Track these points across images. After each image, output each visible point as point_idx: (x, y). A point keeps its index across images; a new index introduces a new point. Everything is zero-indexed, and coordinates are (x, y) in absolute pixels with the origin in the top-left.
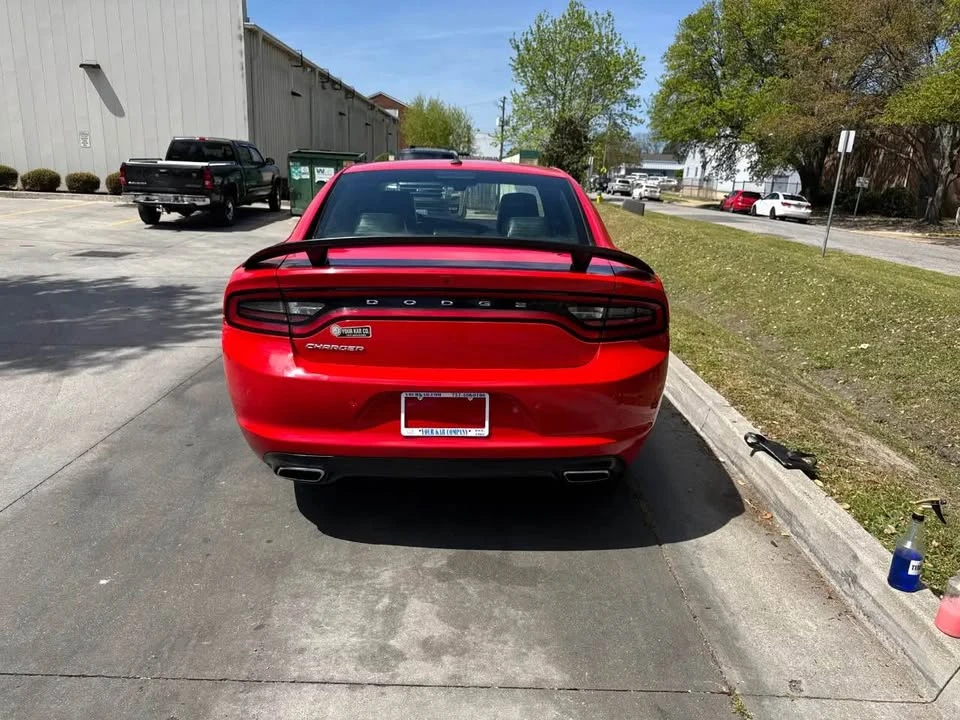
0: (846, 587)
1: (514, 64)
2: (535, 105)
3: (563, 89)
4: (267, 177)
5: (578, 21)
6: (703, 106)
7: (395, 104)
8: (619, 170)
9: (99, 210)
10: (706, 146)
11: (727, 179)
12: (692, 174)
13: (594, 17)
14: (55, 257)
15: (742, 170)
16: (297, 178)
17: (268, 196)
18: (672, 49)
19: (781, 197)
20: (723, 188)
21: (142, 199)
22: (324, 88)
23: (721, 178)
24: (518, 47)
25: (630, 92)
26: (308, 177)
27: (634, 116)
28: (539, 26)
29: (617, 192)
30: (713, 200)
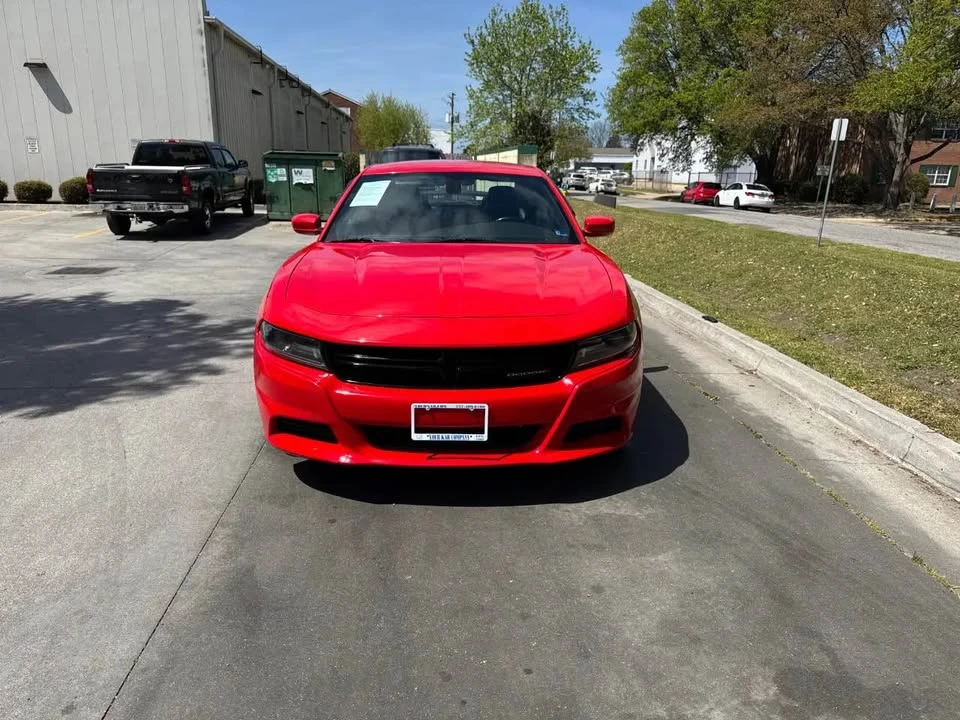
1: (468, 58)
2: (491, 100)
3: (519, 83)
4: (239, 179)
5: (534, 15)
6: (662, 98)
7: (346, 103)
8: (568, 166)
9: (57, 220)
10: (663, 138)
11: (683, 170)
12: (641, 167)
13: (548, 11)
14: (28, 276)
15: (698, 162)
16: (273, 180)
17: (240, 201)
18: (627, 42)
19: (745, 187)
20: (679, 181)
21: (112, 208)
22: (282, 86)
23: (678, 170)
24: (472, 42)
25: (586, 87)
26: (285, 179)
27: (591, 109)
28: (493, 21)
29: (573, 186)
30: (669, 192)
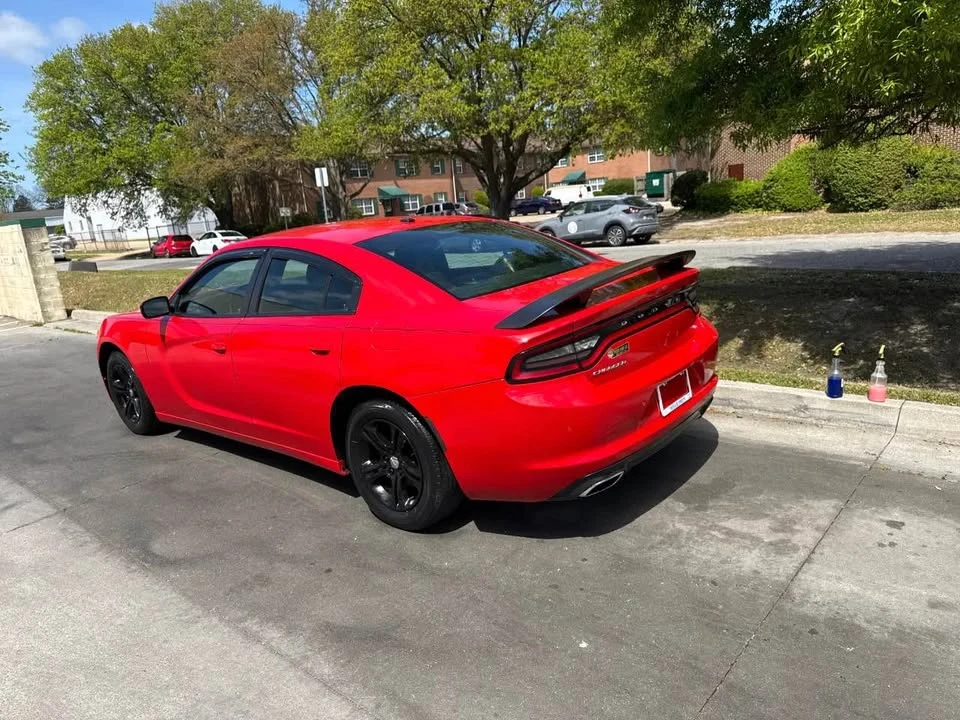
0: (802, 414)
10: (108, 196)
12: (77, 228)
15: (152, 216)
18: (34, 97)
19: (218, 235)
23: (134, 227)
30: (131, 250)
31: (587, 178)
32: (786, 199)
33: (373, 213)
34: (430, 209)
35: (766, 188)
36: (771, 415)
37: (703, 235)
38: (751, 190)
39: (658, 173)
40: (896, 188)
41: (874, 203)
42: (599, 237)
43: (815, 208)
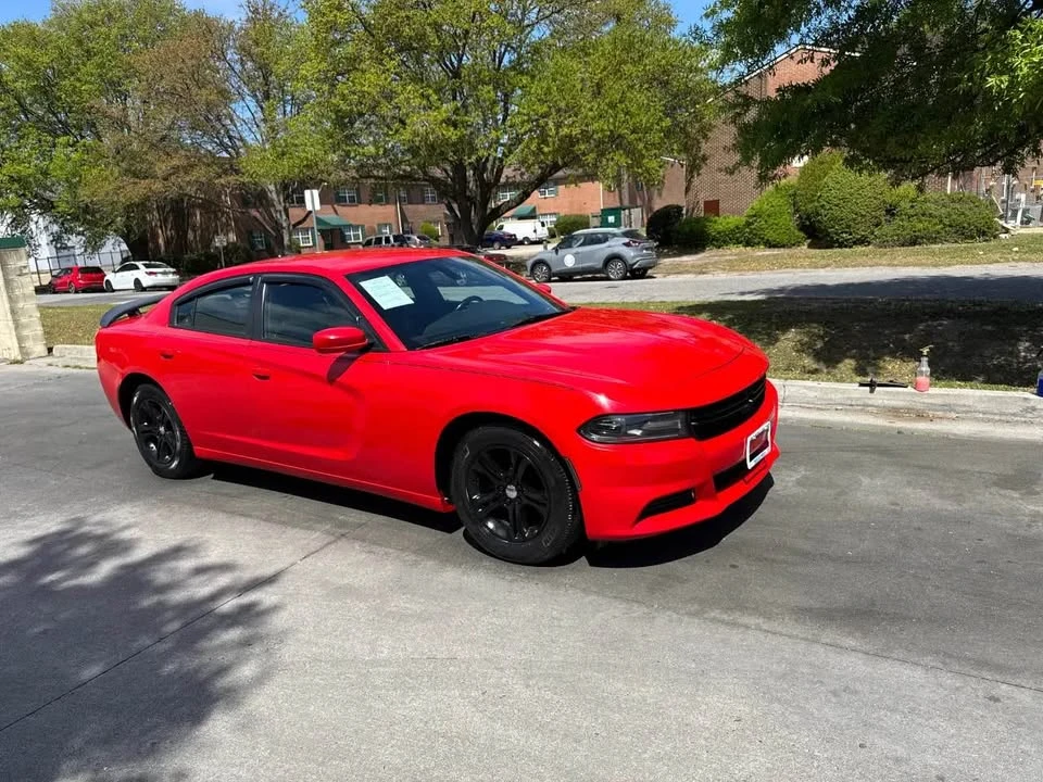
31: (538, 213)
32: (770, 235)
33: (311, 244)
34: (379, 241)
35: (748, 224)
36: (997, 418)
37: (698, 270)
38: (732, 226)
39: (612, 209)
40: (877, 225)
41: (858, 240)
42: (599, 271)
43: (798, 244)
